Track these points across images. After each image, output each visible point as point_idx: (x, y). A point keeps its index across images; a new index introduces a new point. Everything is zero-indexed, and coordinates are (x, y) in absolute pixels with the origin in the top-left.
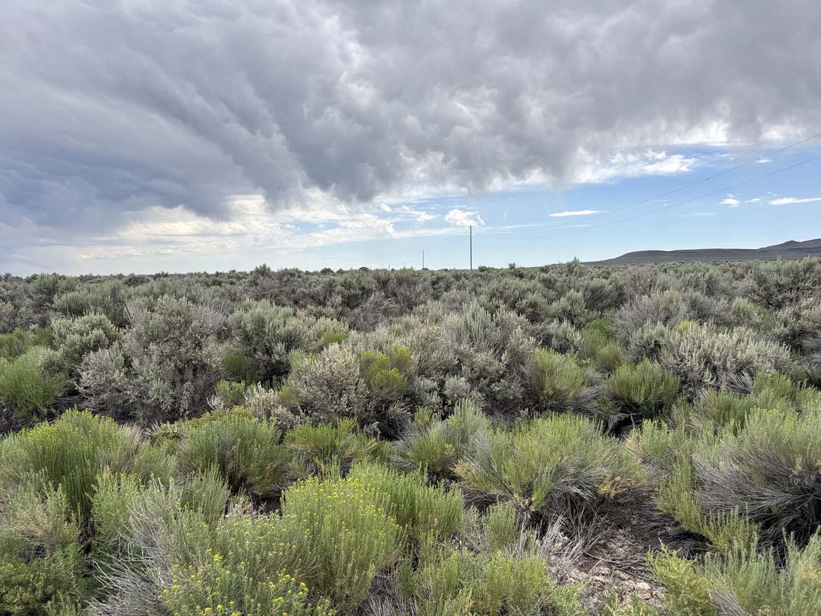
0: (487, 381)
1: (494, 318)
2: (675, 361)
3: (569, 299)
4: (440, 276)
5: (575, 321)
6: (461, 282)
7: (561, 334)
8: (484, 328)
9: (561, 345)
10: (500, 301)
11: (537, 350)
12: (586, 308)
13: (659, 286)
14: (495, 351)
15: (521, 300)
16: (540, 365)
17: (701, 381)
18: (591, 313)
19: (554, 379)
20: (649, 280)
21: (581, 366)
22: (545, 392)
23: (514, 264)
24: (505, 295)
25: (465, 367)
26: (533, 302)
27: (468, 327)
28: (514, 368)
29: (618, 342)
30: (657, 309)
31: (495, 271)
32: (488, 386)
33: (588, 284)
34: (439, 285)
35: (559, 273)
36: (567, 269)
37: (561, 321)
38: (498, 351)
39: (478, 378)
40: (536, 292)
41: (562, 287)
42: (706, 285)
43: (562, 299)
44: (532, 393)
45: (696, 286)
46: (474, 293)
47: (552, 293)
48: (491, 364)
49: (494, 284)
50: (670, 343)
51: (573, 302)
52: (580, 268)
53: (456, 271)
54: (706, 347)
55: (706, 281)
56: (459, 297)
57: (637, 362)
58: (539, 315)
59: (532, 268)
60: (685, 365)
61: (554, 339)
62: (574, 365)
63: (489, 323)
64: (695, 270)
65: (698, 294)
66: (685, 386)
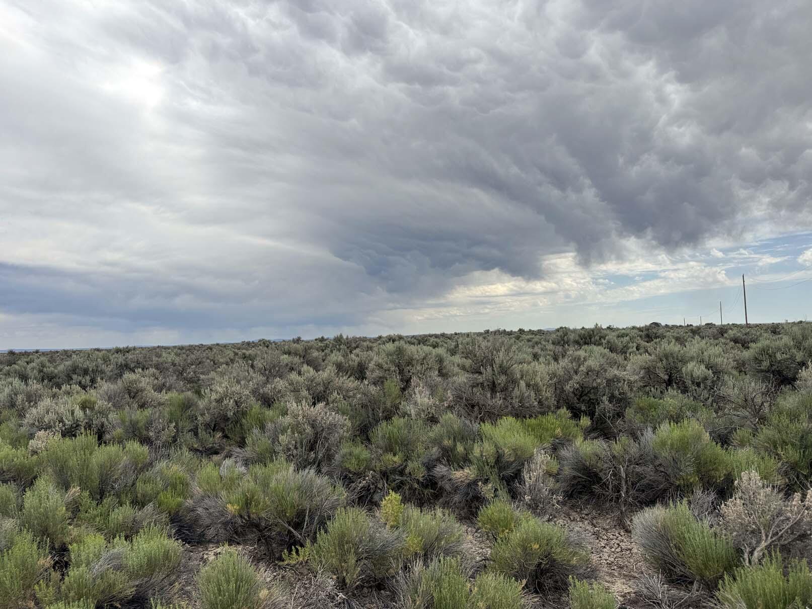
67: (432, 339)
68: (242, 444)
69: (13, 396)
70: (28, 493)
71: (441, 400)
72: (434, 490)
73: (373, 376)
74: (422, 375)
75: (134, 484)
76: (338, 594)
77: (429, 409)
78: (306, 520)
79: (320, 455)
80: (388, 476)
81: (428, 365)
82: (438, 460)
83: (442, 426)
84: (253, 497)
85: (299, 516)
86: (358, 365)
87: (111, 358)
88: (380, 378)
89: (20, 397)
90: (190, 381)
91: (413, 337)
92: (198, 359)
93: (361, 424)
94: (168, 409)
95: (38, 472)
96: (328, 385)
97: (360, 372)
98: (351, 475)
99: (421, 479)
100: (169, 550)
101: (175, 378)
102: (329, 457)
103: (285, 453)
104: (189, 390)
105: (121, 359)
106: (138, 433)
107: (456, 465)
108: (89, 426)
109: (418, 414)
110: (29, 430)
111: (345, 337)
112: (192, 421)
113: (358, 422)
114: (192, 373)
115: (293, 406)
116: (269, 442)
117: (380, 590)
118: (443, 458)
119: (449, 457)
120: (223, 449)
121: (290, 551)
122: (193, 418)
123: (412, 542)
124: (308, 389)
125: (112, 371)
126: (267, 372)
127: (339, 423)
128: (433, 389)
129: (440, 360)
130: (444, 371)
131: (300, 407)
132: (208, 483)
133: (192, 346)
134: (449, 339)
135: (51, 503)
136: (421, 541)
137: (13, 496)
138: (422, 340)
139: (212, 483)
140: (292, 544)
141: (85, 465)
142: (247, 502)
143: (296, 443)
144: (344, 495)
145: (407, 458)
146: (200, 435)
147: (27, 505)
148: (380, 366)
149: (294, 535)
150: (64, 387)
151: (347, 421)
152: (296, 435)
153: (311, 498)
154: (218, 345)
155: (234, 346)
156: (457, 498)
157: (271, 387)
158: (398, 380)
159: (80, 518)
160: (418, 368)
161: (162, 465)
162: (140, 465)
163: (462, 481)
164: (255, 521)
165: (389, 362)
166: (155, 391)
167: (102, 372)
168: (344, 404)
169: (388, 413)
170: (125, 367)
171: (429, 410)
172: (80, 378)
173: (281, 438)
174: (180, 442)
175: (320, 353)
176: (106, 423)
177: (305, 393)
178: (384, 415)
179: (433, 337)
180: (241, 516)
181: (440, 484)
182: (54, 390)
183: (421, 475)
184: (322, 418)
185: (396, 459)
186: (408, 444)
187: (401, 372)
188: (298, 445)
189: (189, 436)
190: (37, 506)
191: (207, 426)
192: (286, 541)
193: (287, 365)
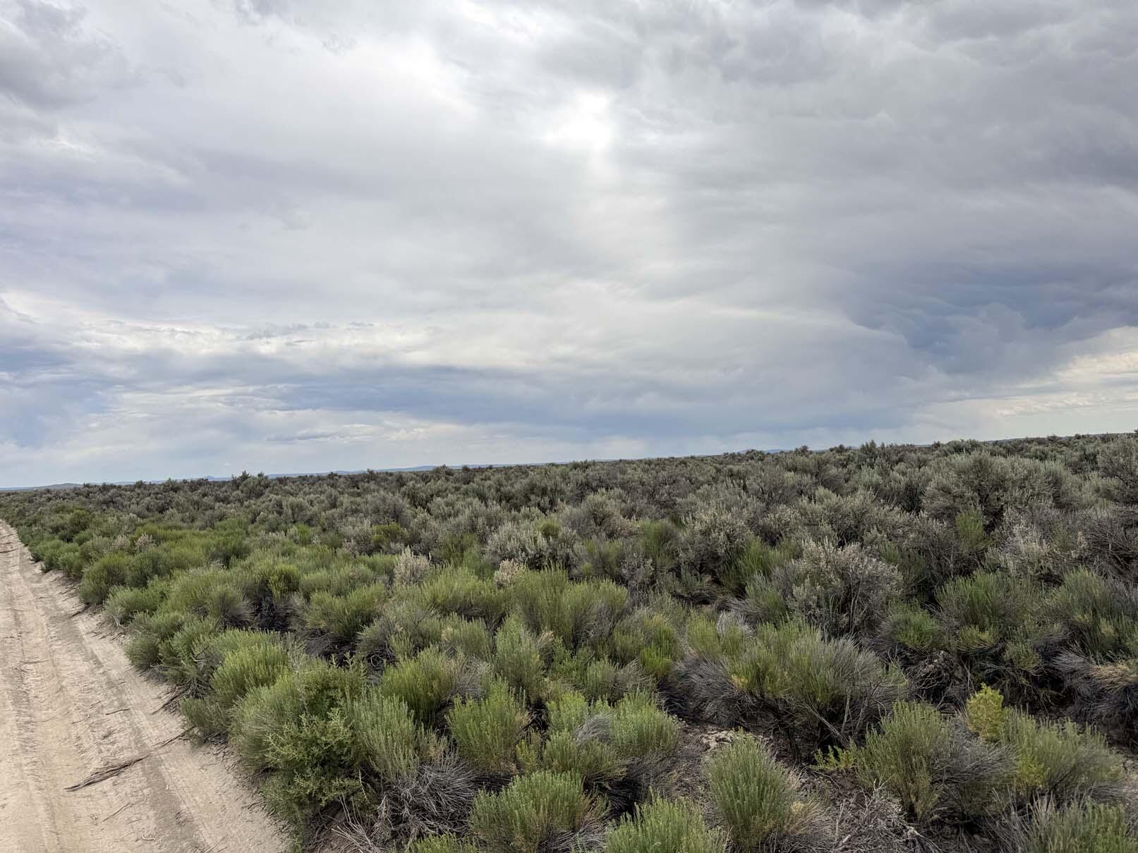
67: (1034, 447)
68: (740, 593)
69: (474, 518)
70: (500, 634)
71: (1065, 548)
72: (1056, 691)
73: (933, 505)
74: (1023, 506)
75: (610, 634)
76: (908, 827)
77: (1042, 561)
78: (846, 711)
79: (857, 620)
80: (971, 661)
81: (1033, 489)
82: (1064, 644)
83: (1070, 590)
84: (767, 669)
85: (835, 704)
86: (906, 488)
87: (571, 473)
88: (947, 508)
89: (480, 520)
90: (663, 505)
91: (996, 443)
92: (671, 477)
93: (917, 579)
94: (642, 541)
95: (506, 608)
96: (861, 517)
97: (911, 500)
98: (909, 654)
99: (1033, 672)
100: (662, 727)
101: (646, 501)
102: (870, 624)
103: (803, 611)
104: (663, 517)
105: (581, 477)
106: (608, 569)
107: (1098, 655)
108: (554, 557)
109: (1022, 569)
110: (492, 559)
111: (878, 445)
112: (674, 559)
113: (913, 575)
114: (666, 495)
115: (810, 545)
116: (779, 594)
117: (973, 834)
118: (1074, 642)
119: (1083, 639)
120: (714, 598)
121: (825, 751)
122: (673, 554)
123: (1025, 769)
124: (831, 523)
125: (572, 491)
126: (766, 496)
127: (884, 574)
128: (1047, 530)
129: (1056, 482)
130: (1063, 500)
131: (821, 548)
132: (703, 643)
133: (661, 459)
134: (1065, 445)
135: (523, 649)
136: (1044, 770)
137: (484, 634)
138: (1014, 448)
139: (709, 644)
140: (826, 742)
141: (556, 606)
142: (759, 676)
143: (818, 598)
144: (904, 681)
145: (1004, 637)
146: (684, 576)
147: (499, 648)
148: (946, 491)
149: (828, 731)
150: (523, 510)
151: (896, 571)
152: (818, 587)
153: (853, 680)
154: (693, 457)
155: (714, 459)
156: (1103, 708)
157: (775, 517)
158: (980, 513)
159: (554, 669)
160: (1017, 494)
161: (642, 612)
162: (617, 611)
163: (1112, 683)
164: (769, 702)
165: (961, 485)
166: (624, 517)
167: (562, 492)
168: (890, 547)
169: (964, 564)
170: (586, 488)
171: (1042, 564)
172: (539, 499)
173: (796, 590)
174: (660, 584)
175: (840, 469)
176: (571, 554)
177: (826, 528)
178: (958, 566)
179: (1035, 443)
180: (751, 694)
181: (1067, 683)
182: (513, 512)
183: (1033, 664)
184: (857, 566)
185: (985, 636)
186: (1004, 615)
187: (984, 500)
188: (823, 602)
189: (670, 577)
190: (510, 650)
191: (692, 565)
192: (817, 737)
193: (793, 487)
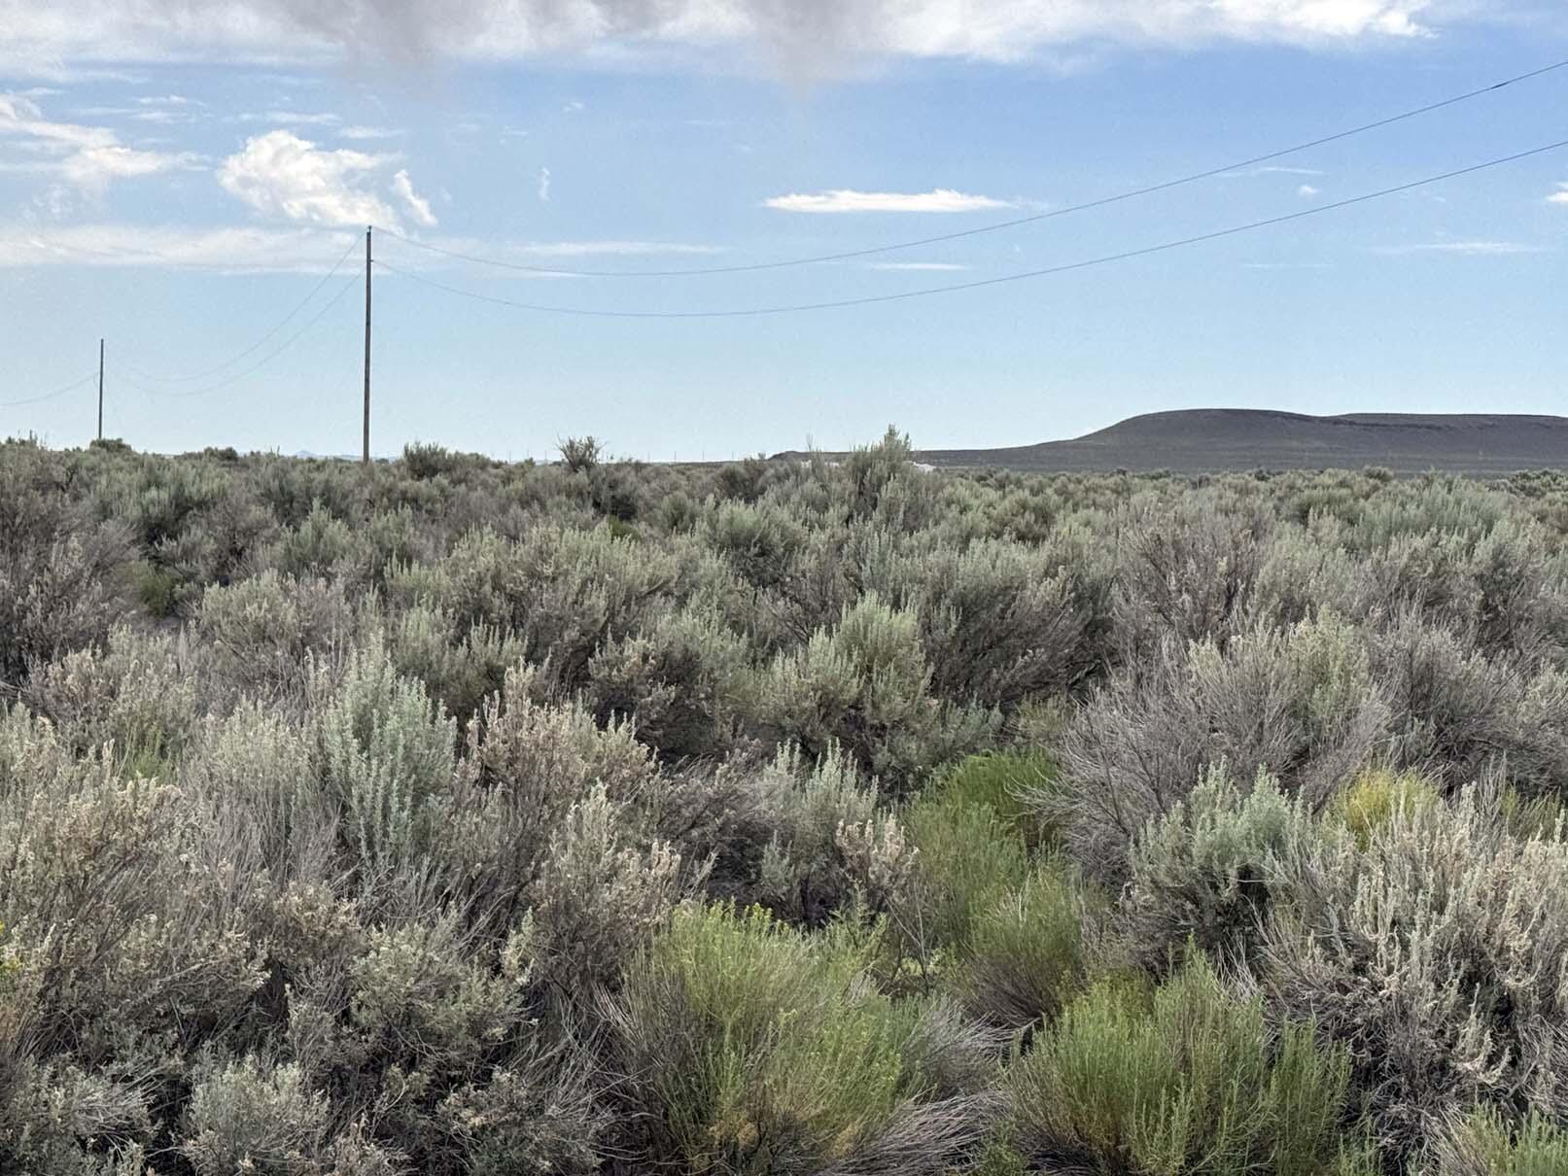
0: (421, 1078)
1: (472, 740)
2: (1330, 971)
3: (855, 640)
4: (191, 490)
5: (881, 758)
6: (306, 528)
7: (807, 824)
8: (419, 796)
9: (805, 882)
10: (509, 643)
11: (688, 912)
12: (934, 690)
13: (1266, 595)
14: (472, 915)
15: (619, 640)
16: (698, 991)
17: (1443, 1067)
18: (956, 715)
19: (764, 1065)
20: (1222, 565)
21: (898, 990)
22: (716, 1131)
23: (590, 445)
24: (536, 613)
25: (304, 1006)
26: (678, 655)
27: (332, 790)
28: (564, 1007)
29: (1075, 870)
30: (1256, 709)
31: (490, 476)
32: (427, 1103)
33: (947, 571)
34: (184, 539)
35: (812, 503)
36: (850, 485)
37: (811, 754)
38: (484, 919)
39: (375, 1064)
40: (694, 602)
41: (822, 581)
42: (1479, 596)
43: (819, 638)
44: (650, 1141)
45: (1435, 601)
46: (372, 597)
47: (772, 609)
48: (445, 988)
49: (483, 550)
50: (1307, 878)
51: (872, 659)
52: (914, 484)
53: (283, 466)
54: (1471, 902)
55: (1479, 578)
56: (289, 614)
57: (1157, 969)
58: (707, 720)
59: (684, 469)
60: (1376, 987)
61: (770, 851)
62: (864, 989)
63: (449, 769)
64: (1434, 521)
65: (1440, 638)
66: (1373, 1095)
